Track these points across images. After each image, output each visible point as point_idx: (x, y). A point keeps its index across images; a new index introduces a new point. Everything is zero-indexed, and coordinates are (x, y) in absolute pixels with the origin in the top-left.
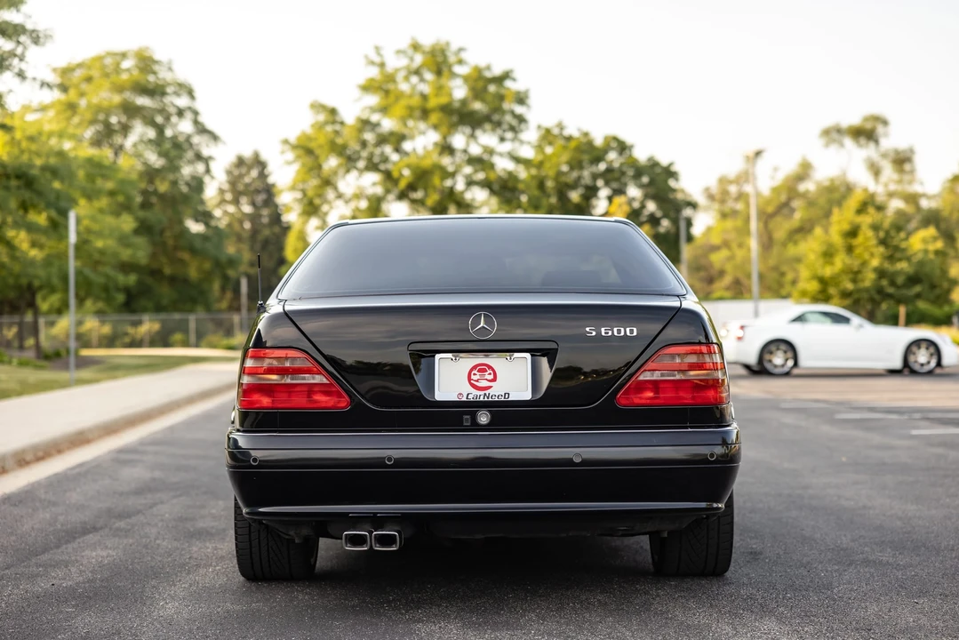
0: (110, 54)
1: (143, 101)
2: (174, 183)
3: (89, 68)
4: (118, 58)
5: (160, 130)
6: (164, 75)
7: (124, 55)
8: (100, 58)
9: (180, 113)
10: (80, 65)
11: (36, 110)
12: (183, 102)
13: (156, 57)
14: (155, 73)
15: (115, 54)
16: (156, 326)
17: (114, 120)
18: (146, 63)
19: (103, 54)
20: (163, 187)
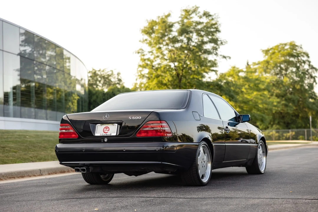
0: (281, 44)
1: (292, 59)
2: (302, 86)
3: (274, 49)
4: (284, 46)
5: (298, 68)
6: (299, 49)
7: (286, 45)
8: (278, 46)
9: (304, 62)
10: (272, 49)
11: (257, 64)
12: (305, 58)
13: (296, 44)
14: (296, 50)
15: (282, 44)
16: (294, 133)
17: (282, 66)
18: (293, 46)
19: (279, 44)
20: (298, 87)
